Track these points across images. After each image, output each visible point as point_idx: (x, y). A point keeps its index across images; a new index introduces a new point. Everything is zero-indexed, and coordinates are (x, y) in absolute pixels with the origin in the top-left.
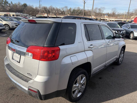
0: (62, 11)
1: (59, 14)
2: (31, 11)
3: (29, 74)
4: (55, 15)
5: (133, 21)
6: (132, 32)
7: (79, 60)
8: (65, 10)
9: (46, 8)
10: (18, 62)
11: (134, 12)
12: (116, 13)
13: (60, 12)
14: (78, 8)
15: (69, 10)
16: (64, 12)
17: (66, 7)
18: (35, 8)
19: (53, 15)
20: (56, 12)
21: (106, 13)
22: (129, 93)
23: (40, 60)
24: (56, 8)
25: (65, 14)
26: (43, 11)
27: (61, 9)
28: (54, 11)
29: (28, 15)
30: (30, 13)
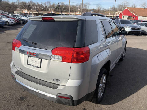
0: (45, 6)
1: (42, 10)
2: (7, 7)
3: (56, 79)
4: (37, 11)
5: (119, 17)
6: (123, 28)
7: (104, 59)
8: (48, 5)
9: (25, 4)
10: (37, 67)
11: (118, 8)
12: (102, 9)
13: (42, 8)
14: (63, 3)
15: (53, 5)
16: (46, 8)
17: (49, 2)
18: (12, 3)
19: (35, 11)
20: (38, 8)
21: (91, 9)
22: (144, 87)
23: (71, 63)
24: (37, 4)
25: (48, 10)
26: (22, 7)
27: (43, 5)
28: (35, 7)
29: (3, 11)
30: (6, 9)
